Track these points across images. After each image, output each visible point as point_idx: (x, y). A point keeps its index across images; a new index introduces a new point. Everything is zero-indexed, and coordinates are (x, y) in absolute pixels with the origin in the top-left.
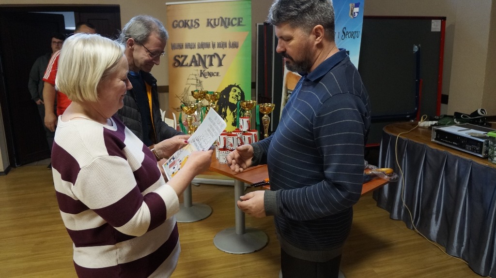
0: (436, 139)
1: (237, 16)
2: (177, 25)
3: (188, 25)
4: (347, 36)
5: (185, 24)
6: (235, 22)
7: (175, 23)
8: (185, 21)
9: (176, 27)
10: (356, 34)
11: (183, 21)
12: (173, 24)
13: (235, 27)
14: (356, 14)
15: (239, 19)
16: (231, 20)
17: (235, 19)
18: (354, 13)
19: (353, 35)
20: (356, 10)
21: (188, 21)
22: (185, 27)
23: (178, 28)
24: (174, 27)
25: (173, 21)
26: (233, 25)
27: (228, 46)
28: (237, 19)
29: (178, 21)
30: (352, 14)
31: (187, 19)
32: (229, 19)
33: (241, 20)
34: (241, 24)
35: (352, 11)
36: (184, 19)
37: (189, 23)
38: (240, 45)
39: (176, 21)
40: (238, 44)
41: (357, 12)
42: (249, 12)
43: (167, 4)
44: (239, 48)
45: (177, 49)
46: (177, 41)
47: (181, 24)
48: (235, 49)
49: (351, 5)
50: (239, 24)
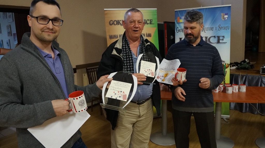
0: (262, 72)
1: (149, 19)
2: (112, 23)
3: (120, 23)
4: (222, 29)
5: (118, 23)
6: (148, 22)
7: (111, 22)
8: (118, 21)
9: (112, 25)
10: (227, 28)
11: (116, 21)
12: (110, 23)
13: (149, 24)
14: (226, 19)
15: (151, 20)
16: (146, 21)
17: (149, 20)
18: (225, 18)
19: (225, 28)
20: (226, 16)
21: (120, 21)
22: (118, 24)
23: (113, 25)
24: (111, 25)
25: (109, 21)
26: (148, 24)
27: (146, 35)
28: (150, 20)
29: (113, 21)
30: (223, 18)
31: (119, 19)
32: (145, 20)
33: (151, 21)
34: (152, 23)
35: (223, 17)
36: (117, 20)
37: (121, 22)
38: (152, 35)
39: (112, 21)
40: (151, 35)
41: (227, 18)
42: (156, 16)
43: (105, 9)
44: (152, 37)
45: (113, 38)
46: (113, 34)
47: (115, 23)
48: (150, 37)
49: (222, 14)
50: (151, 24)
